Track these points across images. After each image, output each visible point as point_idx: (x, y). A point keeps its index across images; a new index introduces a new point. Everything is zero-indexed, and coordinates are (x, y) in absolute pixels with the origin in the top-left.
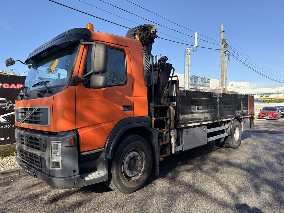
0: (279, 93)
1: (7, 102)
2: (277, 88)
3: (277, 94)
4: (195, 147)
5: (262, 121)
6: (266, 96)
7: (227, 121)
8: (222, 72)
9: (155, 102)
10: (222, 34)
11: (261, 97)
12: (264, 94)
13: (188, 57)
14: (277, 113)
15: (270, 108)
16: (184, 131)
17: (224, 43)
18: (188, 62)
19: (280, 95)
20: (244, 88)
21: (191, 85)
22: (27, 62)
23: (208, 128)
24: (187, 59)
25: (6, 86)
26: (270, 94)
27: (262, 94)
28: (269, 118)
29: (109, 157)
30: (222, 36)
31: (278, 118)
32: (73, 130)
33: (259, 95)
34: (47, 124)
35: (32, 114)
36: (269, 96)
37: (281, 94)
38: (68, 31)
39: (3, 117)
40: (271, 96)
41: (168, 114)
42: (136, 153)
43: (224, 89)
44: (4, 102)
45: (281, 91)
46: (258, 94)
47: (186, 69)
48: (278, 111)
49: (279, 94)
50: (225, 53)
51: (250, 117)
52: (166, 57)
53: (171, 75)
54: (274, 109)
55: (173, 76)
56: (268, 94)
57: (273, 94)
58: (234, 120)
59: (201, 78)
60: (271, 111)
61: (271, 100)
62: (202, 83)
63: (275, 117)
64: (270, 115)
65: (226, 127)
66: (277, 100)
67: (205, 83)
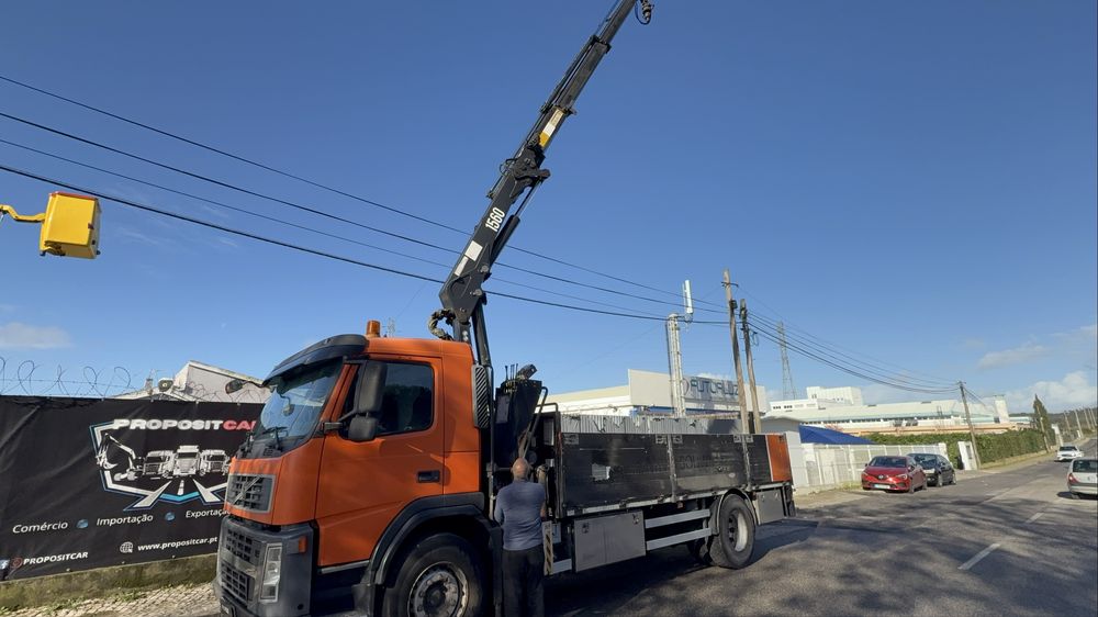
0: (941, 416)
1: (227, 459)
2: (935, 403)
3: (936, 418)
4: (609, 562)
5: (872, 495)
6: (908, 425)
7: (706, 498)
9: (495, 461)
10: (728, 289)
11: (896, 425)
12: (902, 419)
13: (674, 335)
14: (910, 474)
16: (578, 524)
18: (675, 346)
19: (947, 422)
20: (848, 403)
21: (687, 400)
22: (266, 383)
23: (646, 517)
24: (672, 340)
25: (230, 425)
26: (919, 418)
27: (898, 420)
28: (889, 487)
29: (379, 580)
30: (729, 294)
31: (917, 485)
32: (309, 522)
33: (888, 422)
34: (266, 509)
35: (250, 489)
36: (916, 424)
37: (949, 417)
38: (329, 340)
39: (213, 492)
40: (921, 423)
42: (445, 574)
44: (221, 458)
45: (946, 410)
46: (885, 420)
47: (673, 364)
48: (913, 467)
49: (943, 417)
51: (780, 488)
52: (532, 366)
53: (540, 402)
54: (902, 462)
55: (543, 404)
56: (912, 418)
57: (925, 418)
58: (726, 495)
59: (716, 384)
60: (894, 469)
61: (912, 436)
62: (720, 394)
63: (905, 483)
64: (891, 479)
65: (704, 513)
66: (927, 435)
67: (728, 396)
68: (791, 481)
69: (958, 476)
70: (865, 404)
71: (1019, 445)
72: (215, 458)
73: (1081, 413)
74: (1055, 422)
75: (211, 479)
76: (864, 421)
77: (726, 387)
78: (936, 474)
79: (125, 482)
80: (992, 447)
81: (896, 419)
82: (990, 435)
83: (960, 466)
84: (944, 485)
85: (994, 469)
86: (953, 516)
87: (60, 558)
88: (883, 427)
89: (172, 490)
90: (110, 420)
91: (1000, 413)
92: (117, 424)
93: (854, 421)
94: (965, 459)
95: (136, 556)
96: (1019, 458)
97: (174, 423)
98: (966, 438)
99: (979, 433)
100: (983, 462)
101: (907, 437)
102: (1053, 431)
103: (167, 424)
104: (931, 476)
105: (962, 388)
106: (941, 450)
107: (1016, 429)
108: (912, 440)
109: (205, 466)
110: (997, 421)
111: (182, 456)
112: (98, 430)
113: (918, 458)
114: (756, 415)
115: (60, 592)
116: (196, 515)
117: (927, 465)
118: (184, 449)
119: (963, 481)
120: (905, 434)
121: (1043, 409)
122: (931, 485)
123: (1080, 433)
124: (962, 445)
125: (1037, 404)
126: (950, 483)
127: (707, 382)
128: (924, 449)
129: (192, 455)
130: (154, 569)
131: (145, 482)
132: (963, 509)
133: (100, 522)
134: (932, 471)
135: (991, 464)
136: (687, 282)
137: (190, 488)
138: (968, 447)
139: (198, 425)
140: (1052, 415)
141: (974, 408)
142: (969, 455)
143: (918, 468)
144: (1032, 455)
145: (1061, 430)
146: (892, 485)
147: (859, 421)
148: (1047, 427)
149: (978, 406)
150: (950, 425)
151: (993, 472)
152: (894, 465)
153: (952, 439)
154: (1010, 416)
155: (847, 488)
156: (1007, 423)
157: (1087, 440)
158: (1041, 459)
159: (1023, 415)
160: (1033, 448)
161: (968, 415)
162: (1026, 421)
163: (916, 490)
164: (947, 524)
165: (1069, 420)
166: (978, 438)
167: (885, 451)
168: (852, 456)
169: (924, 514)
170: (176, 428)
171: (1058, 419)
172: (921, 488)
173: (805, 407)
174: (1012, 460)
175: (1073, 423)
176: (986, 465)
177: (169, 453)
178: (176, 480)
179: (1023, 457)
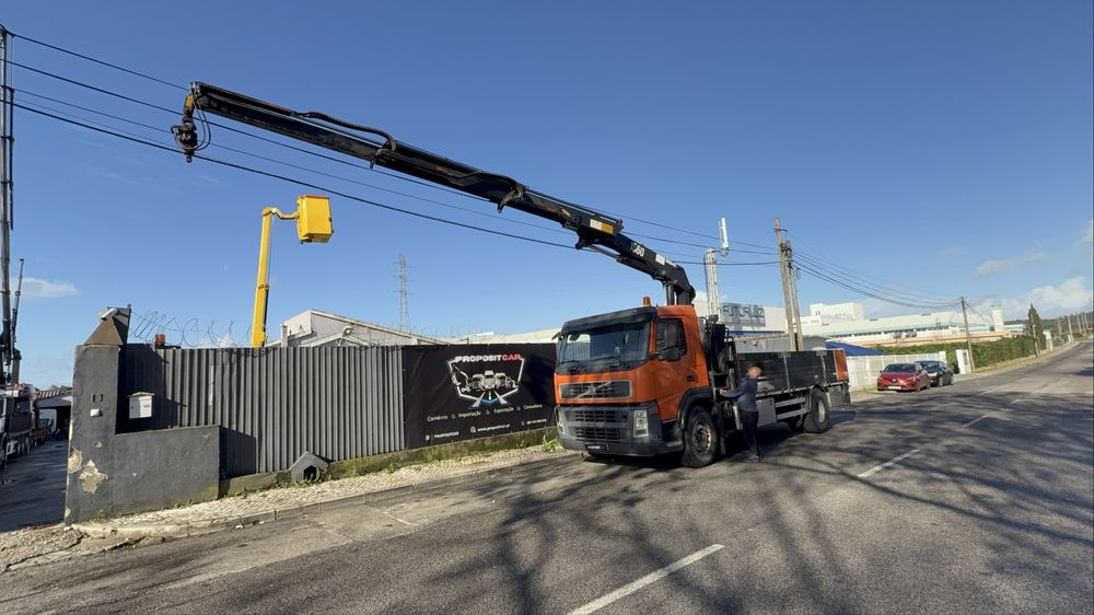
0: (939, 327)
1: (507, 379)
2: (934, 316)
3: (935, 329)
5: (887, 394)
6: (907, 336)
7: (803, 390)
8: (788, 303)
11: (896, 338)
12: (901, 331)
14: (918, 377)
15: (901, 366)
17: (786, 249)
18: (712, 277)
19: (944, 332)
20: (850, 318)
23: (776, 401)
25: (505, 357)
26: (919, 330)
27: (898, 333)
28: (899, 388)
31: (922, 386)
32: (654, 401)
33: (889, 335)
34: (627, 396)
36: (915, 336)
37: (947, 327)
39: (503, 398)
40: (920, 334)
41: (727, 382)
43: (796, 334)
44: (504, 378)
45: (944, 322)
46: (886, 333)
48: (920, 372)
49: (941, 328)
50: (790, 267)
51: (842, 384)
54: (911, 368)
56: (912, 330)
57: (924, 329)
58: (814, 389)
59: (744, 309)
60: (904, 373)
61: (915, 346)
62: (747, 317)
63: (913, 384)
64: (902, 382)
65: (802, 400)
66: (928, 346)
67: (754, 318)
68: (848, 380)
69: (955, 378)
70: (866, 318)
71: (1011, 350)
72: (502, 378)
73: (1073, 318)
74: (1046, 328)
75: (502, 390)
76: (865, 334)
77: (752, 311)
78: (938, 377)
79: (466, 393)
80: (985, 353)
81: (896, 331)
82: (986, 343)
83: (957, 370)
84: (944, 385)
85: (986, 372)
86: (954, 404)
87: (448, 435)
88: (885, 339)
89: (486, 397)
90: (453, 357)
91: (995, 321)
92: (457, 359)
93: (856, 335)
94: (961, 365)
95: (478, 435)
96: (1009, 362)
97: (481, 358)
98: (963, 346)
99: (974, 341)
100: (977, 367)
101: (909, 348)
102: (1045, 336)
103: (478, 358)
104: (933, 378)
105: (963, 302)
106: (941, 357)
107: (1010, 336)
108: (914, 350)
109: (498, 383)
110: (992, 329)
111: (487, 377)
112: (450, 363)
113: (923, 364)
114: (799, 335)
115: (454, 453)
116: (499, 411)
117: (931, 370)
118: (488, 373)
119: (959, 382)
120: (905, 345)
121: (1036, 316)
122: (933, 385)
123: (1070, 338)
124: (959, 353)
125: (1032, 312)
126: (949, 384)
127: (736, 307)
128: (927, 357)
129: (491, 376)
130: (488, 441)
131: (475, 393)
132: (963, 399)
133: (460, 415)
134: (935, 375)
135: (985, 368)
136: (723, 220)
137: (494, 396)
138: (965, 354)
139: (491, 358)
140: (1046, 321)
141: (972, 318)
142: (965, 359)
143: (924, 372)
144: (1022, 359)
145: (1052, 336)
146: (902, 386)
147: (861, 334)
148: (1039, 333)
149: (975, 316)
150: (948, 335)
151: (985, 375)
152: (904, 371)
153: (951, 348)
154: (1006, 323)
155: (865, 390)
156: (1003, 331)
157: (1077, 343)
158: (1031, 363)
159: (1018, 322)
160: (1024, 352)
161: (967, 325)
162: (1019, 329)
163: (922, 389)
164: (952, 407)
165: (1061, 326)
166: (974, 347)
167: (895, 359)
168: (868, 365)
169: (932, 403)
170: (481, 361)
171: (1051, 325)
172: (925, 388)
173: (809, 324)
174: (1003, 364)
175: (1065, 328)
176: (979, 369)
177: (481, 376)
178: (487, 391)
179: (1014, 361)
